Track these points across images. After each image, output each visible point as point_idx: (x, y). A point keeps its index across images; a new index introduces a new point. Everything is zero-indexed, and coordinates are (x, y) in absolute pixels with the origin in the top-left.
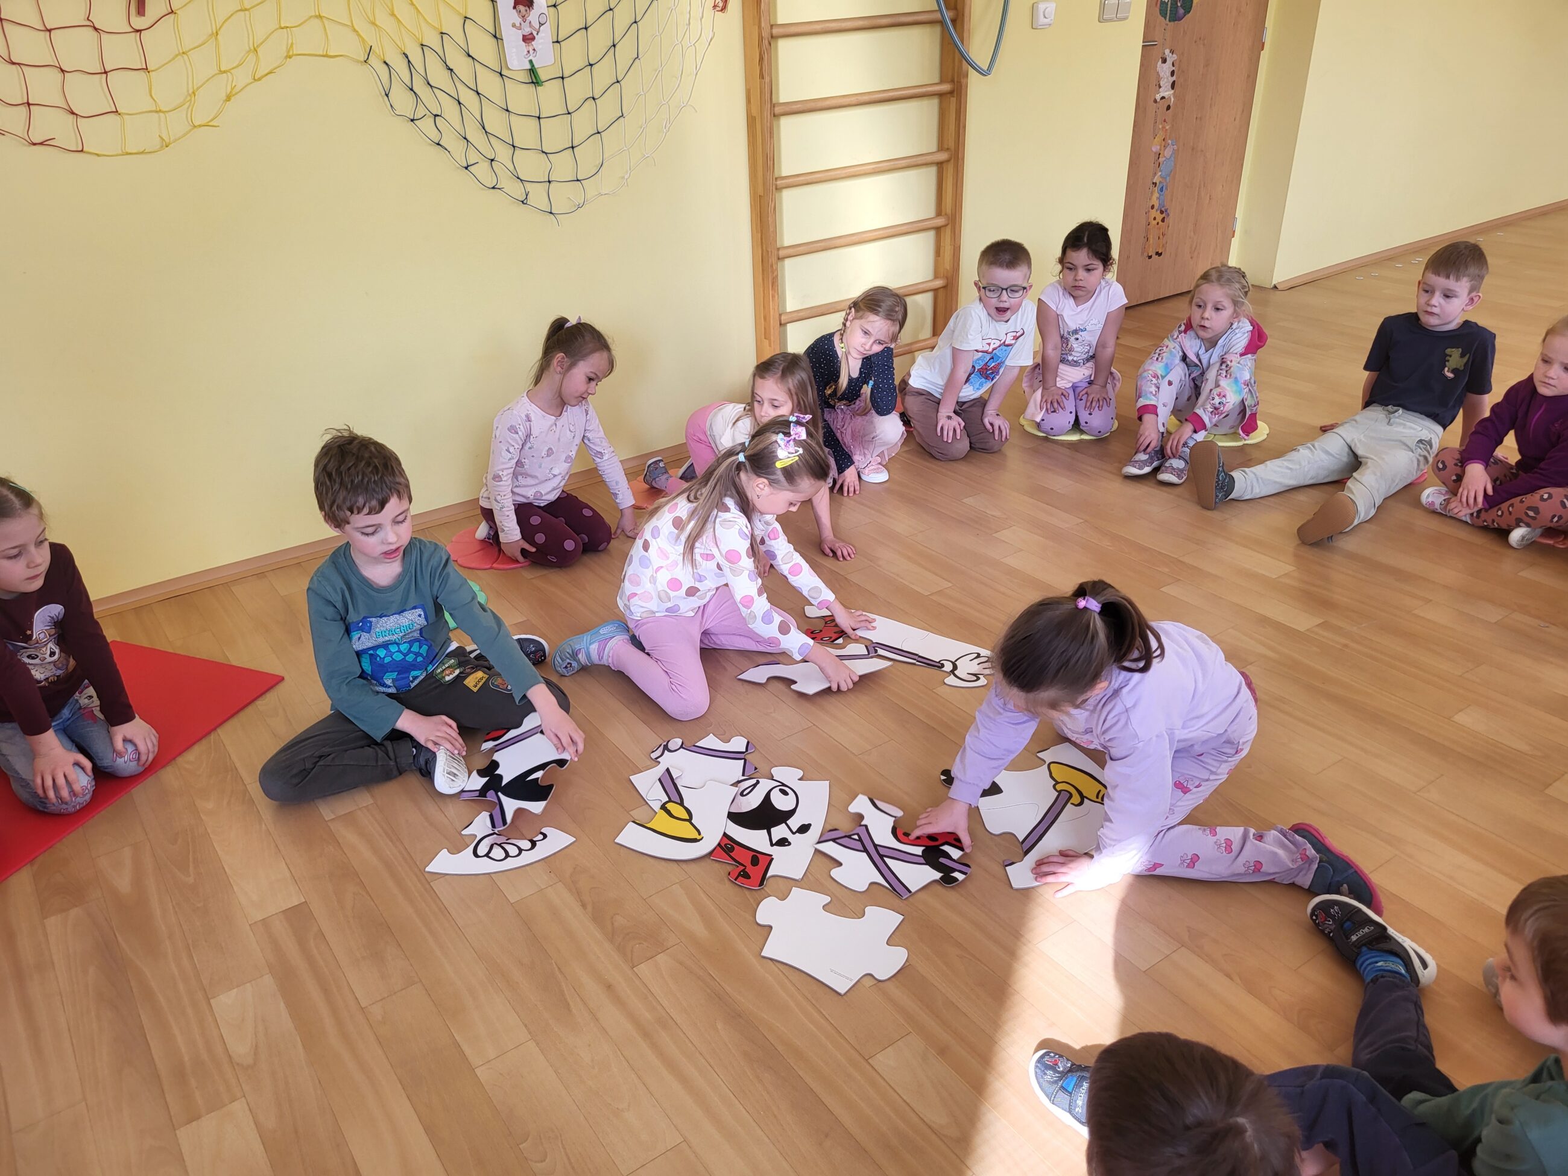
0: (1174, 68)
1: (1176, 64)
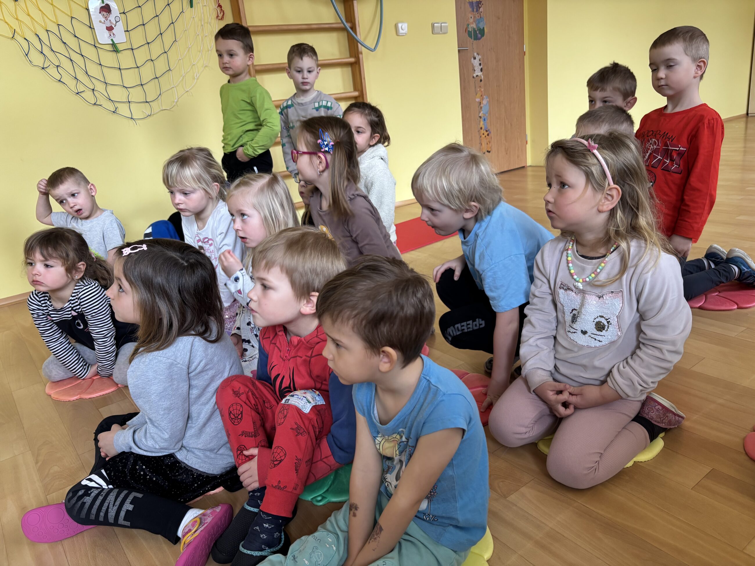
0: (480, 62)
1: (481, 60)
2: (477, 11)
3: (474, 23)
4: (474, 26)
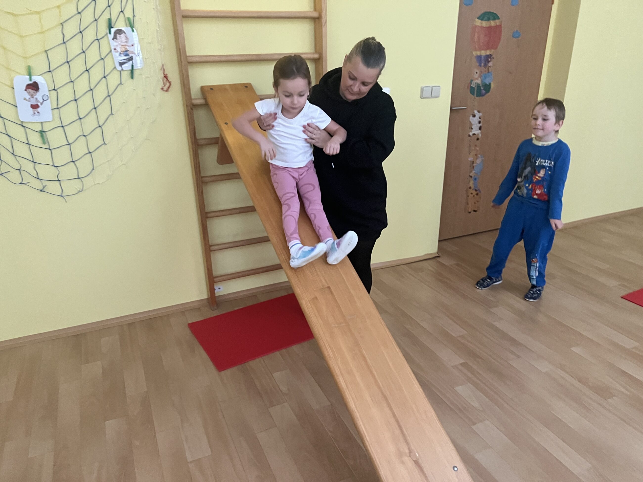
0: (480, 120)
1: (482, 118)
2: (485, 65)
3: (480, 79)
4: (479, 81)
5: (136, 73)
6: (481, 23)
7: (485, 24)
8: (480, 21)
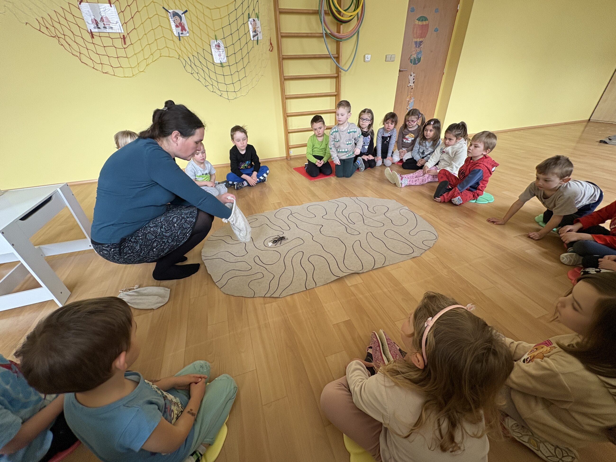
0: (414, 78)
2: (419, 47)
3: (415, 55)
5: (259, 41)
6: (418, 23)
7: (420, 23)
8: (418, 21)
